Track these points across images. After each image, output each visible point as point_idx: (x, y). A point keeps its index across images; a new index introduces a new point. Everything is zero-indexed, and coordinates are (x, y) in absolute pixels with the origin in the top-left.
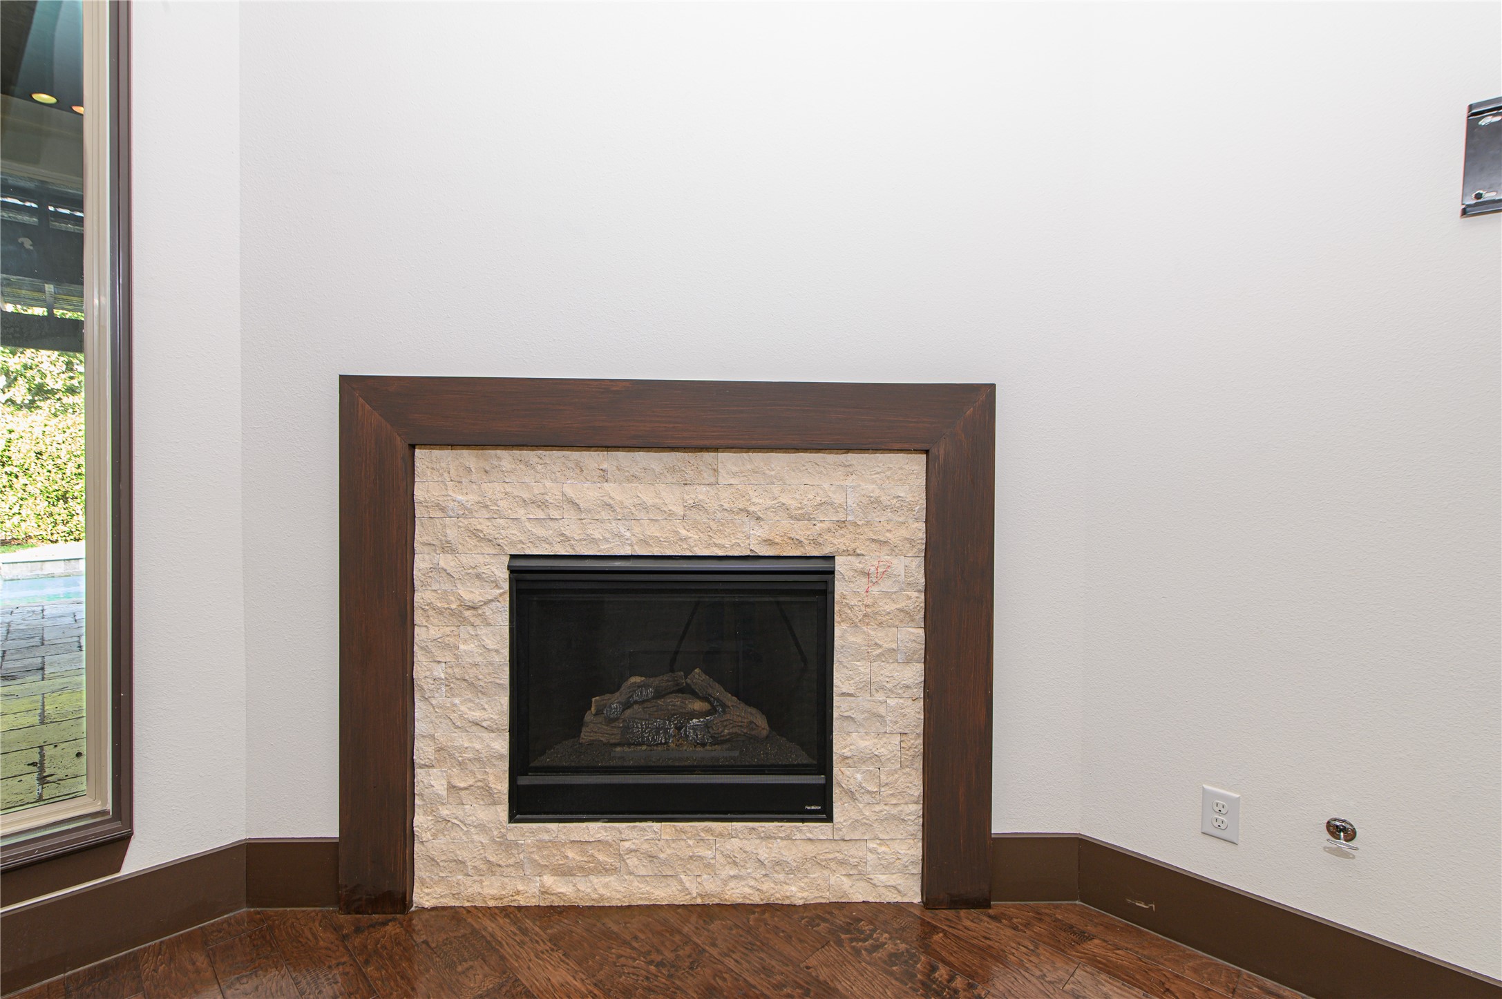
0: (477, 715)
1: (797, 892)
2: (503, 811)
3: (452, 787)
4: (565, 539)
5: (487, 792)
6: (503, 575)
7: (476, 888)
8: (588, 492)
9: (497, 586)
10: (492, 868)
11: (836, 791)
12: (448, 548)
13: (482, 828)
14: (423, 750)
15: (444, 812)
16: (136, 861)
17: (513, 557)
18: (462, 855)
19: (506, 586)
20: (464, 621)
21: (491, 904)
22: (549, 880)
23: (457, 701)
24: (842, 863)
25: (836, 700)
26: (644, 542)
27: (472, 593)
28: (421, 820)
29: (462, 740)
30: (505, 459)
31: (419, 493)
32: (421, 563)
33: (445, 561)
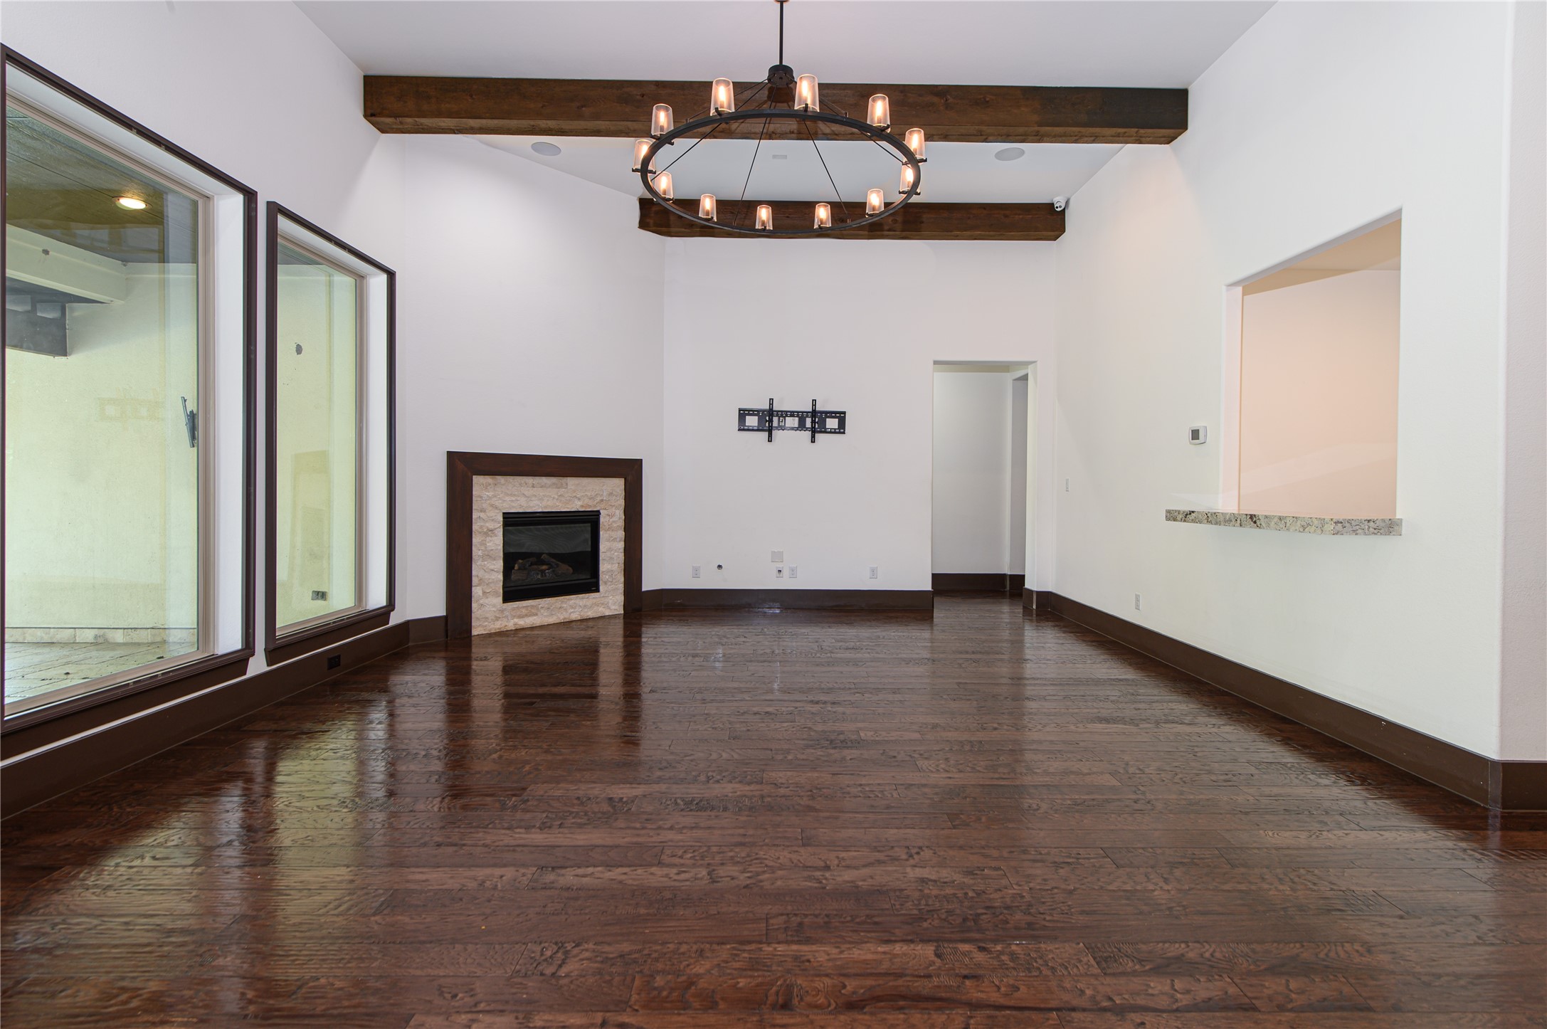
0: (492, 567)
1: (590, 614)
2: (501, 599)
3: (484, 593)
4: (521, 506)
5: (496, 594)
6: (501, 519)
7: (492, 626)
8: (528, 492)
9: (499, 523)
10: (497, 619)
11: (601, 582)
12: (483, 510)
13: (494, 606)
14: (475, 581)
15: (481, 602)
16: (395, 619)
17: (504, 513)
18: (488, 615)
19: (502, 523)
20: (488, 536)
21: (498, 631)
22: (516, 620)
23: (486, 563)
24: (603, 604)
25: (601, 554)
26: (546, 507)
27: (491, 525)
28: (474, 605)
29: (487, 576)
30: (501, 479)
31: (474, 493)
32: (475, 516)
33: (482, 515)
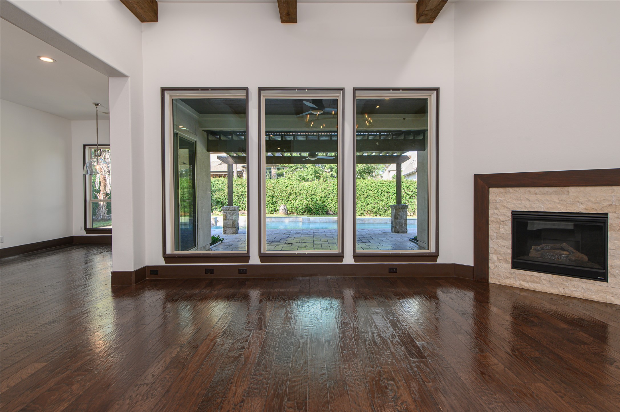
0: (504, 244)
1: (595, 297)
2: (510, 266)
3: (498, 259)
4: (526, 207)
5: (506, 261)
6: (510, 215)
7: (504, 281)
8: (532, 197)
9: (509, 217)
10: (508, 278)
11: (609, 274)
12: (497, 209)
13: (505, 269)
14: (491, 250)
15: (496, 264)
16: (440, 261)
17: (512, 211)
18: (500, 273)
19: (511, 217)
20: (500, 224)
21: (508, 285)
22: (522, 282)
23: (499, 241)
24: (611, 293)
25: (609, 250)
26: (547, 209)
27: (502, 218)
28: (491, 265)
29: (500, 249)
30: (511, 190)
31: (490, 198)
32: (491, 212)
33: (496, 211)
